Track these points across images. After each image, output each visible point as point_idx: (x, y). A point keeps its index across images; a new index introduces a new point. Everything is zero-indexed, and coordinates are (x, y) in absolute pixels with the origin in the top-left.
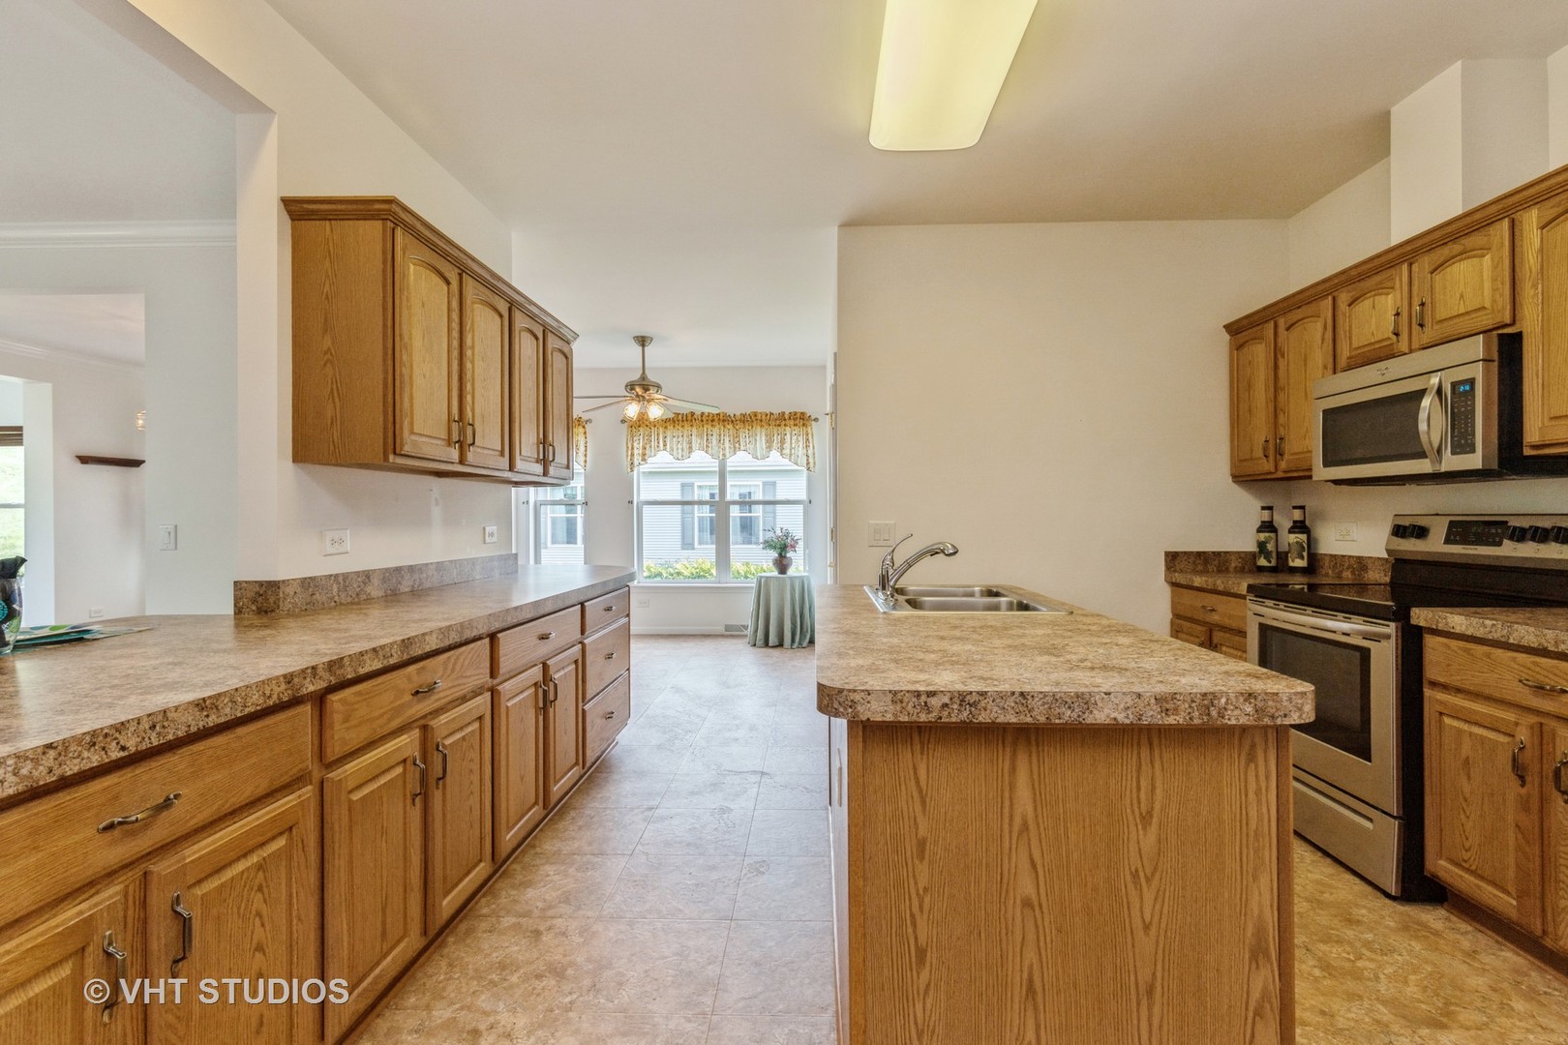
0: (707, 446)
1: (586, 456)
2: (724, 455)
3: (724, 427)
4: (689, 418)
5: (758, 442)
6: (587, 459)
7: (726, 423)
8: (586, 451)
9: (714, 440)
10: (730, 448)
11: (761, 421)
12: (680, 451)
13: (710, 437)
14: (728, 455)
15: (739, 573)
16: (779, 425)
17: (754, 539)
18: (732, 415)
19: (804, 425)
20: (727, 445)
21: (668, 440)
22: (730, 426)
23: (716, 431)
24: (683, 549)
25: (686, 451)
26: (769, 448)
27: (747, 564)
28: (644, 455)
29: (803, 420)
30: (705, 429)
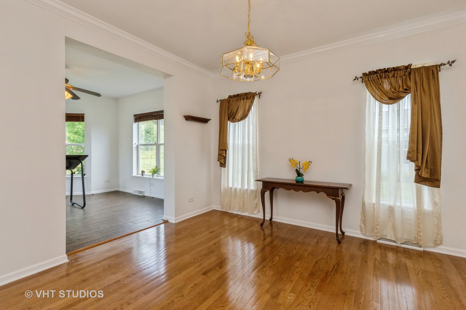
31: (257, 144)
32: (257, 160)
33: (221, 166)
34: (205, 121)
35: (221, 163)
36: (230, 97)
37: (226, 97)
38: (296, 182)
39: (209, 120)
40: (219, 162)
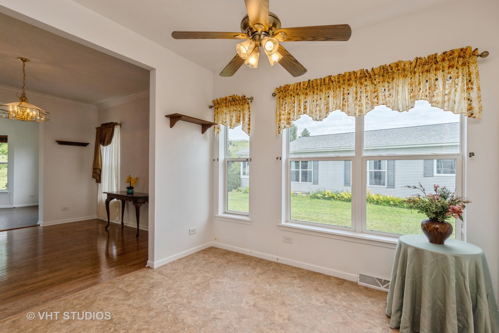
0: (343, 105)
1: (249, 125)
2: (360, 111)
3: (361, 83)
4: (327, 81)
5: (400, 94)
6: (251, 127)
7: (363, 80)
8: (249, 121)
9: (351, 98)
10: (367, 103)
11: (404, 70)
12: (318, 113)
13: (346, 96)
14: (364, 110)
15: (373, 199)
16: (428, 71)
17: (382, 181)
18: (370, 70)
19: (464, 64)
20: (364, 101)
21: (308, 104)
22: (368, 83)
23: (352, 90)
24: (345, 186)
25: (324, 112)
26: (414, 98)
27: (378, 195)
28: (289, 119)
29: (464, 57)
30: (342, 89)
31: (118, 164)
32: (118, 177)
33: (97, 182)
34: (85, 145)
35: (97, 180)
36: (103, 125)
37: (100, 126)
38: (127, 194)
39: (88, 144)
40: (95, 179)
